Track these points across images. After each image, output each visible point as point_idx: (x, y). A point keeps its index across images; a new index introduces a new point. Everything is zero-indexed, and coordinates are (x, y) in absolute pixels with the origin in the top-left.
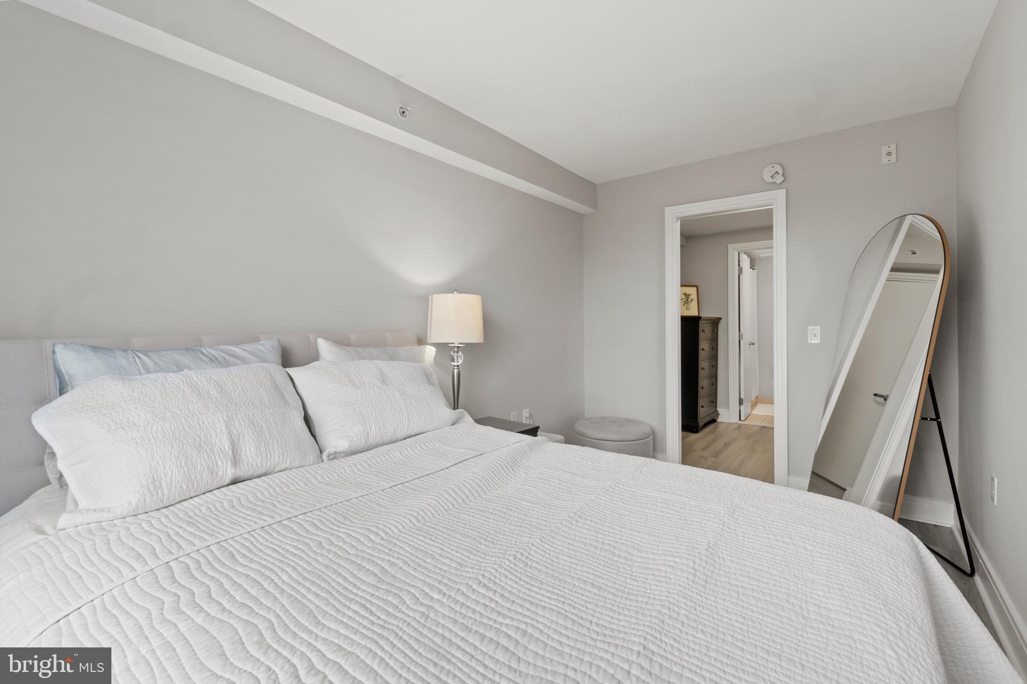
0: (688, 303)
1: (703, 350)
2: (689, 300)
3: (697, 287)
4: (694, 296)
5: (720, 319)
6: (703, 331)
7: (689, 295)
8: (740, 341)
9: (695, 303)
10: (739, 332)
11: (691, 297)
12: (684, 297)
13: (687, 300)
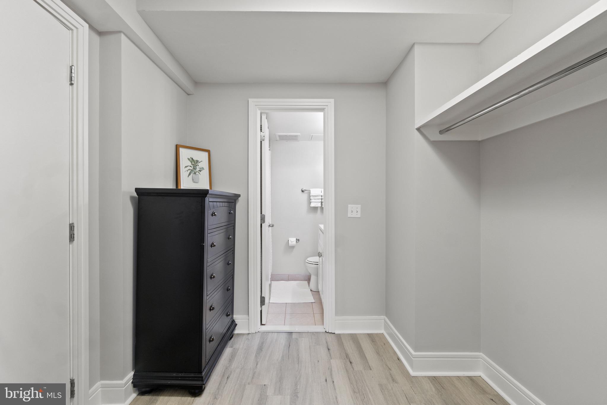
0: (195, 173)
1: (212, 245)
2: (198, 169)
3: (208, 151)
4: (204, 164)
5: (238, 196)
6: (213, 214)
7: (197, 161)
8: (261, 225)
9: (205, 173)
10: (261, 213)
11: (200, 165)
12: (190, 164)
13: (195, 169)
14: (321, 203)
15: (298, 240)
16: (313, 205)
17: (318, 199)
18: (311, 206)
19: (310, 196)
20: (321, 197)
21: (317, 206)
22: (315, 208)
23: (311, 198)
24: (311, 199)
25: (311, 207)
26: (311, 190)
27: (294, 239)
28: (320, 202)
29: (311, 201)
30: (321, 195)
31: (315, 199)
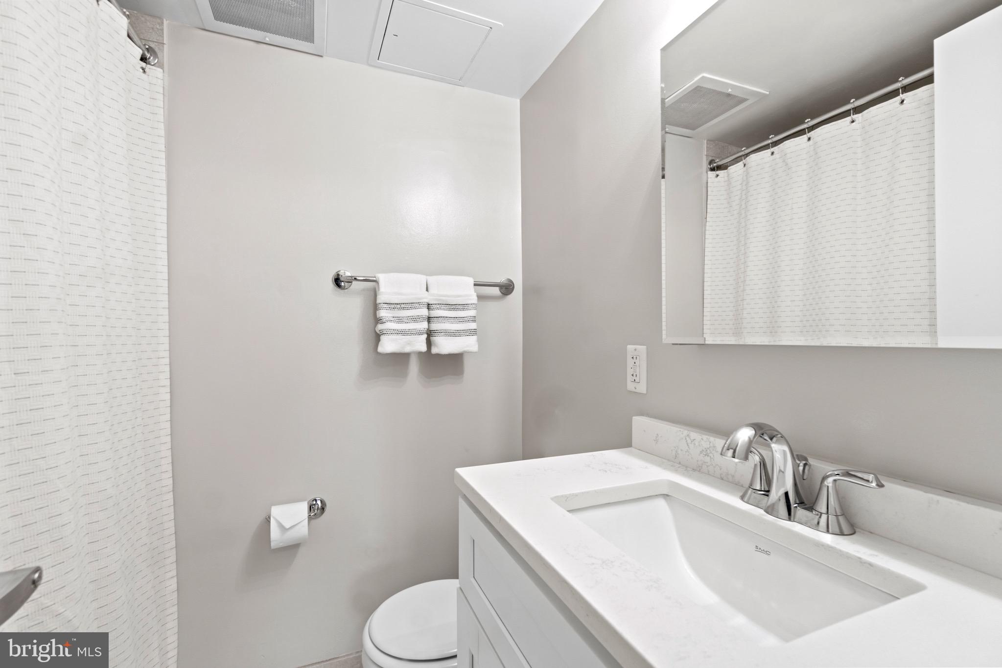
14: (425, 336)
15: (317, 509)
16: (388, 345)
17: (415, 319)
18: (380, 349)
19: (376, 307)
20: (424, 312)
21: (407, 349)
22: (400, 359)
23: (383, 313)
24: (378, 321)
25: (380, 354)
26: (381, 277)
27: (302, 509)
28: (420, 334)
29: (380, 327)
30: (426, 301)
31: (400, 320)
